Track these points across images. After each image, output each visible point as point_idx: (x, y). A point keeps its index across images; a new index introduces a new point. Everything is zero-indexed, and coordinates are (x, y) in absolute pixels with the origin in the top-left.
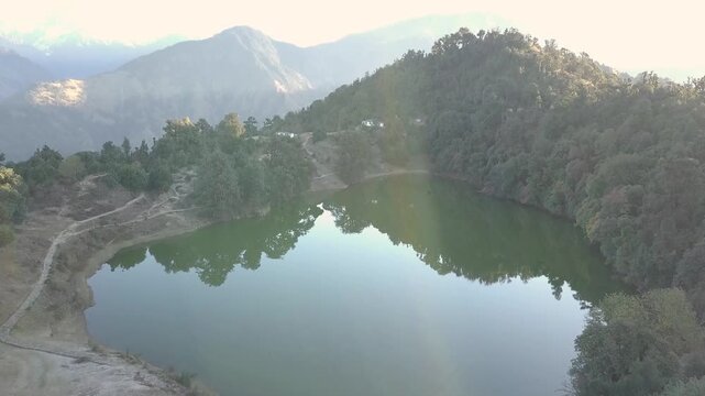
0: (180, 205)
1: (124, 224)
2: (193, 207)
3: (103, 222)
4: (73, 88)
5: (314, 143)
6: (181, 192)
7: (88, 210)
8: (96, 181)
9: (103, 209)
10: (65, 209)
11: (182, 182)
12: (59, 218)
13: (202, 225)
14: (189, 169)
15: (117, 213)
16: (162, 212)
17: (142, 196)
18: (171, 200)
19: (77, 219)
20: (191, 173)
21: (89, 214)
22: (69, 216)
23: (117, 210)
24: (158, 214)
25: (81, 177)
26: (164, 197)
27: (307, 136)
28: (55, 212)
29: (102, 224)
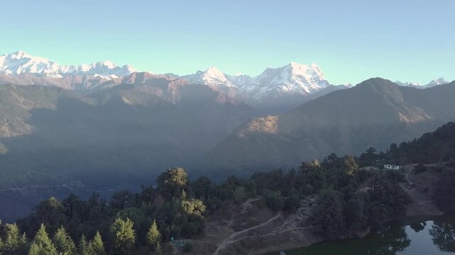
0: (302, 225)
1: (264, 236)
2: (311, 227)
3: (251, 233)
4: (270, 121)
5: (416, 174)
6: (305, 215)
7: (244, 224)
8: (252, 203)
9: (253, 224)
10: (231, 223)
11: (305, 207)
12: (227, 228)
13: (315, 241)
14: (312, 197)
15: (260, 228)
16: (289, 229)
17: (279, 215)
18: (297, 220)
19: (236, 231)
20: (313, 200)
21: (245, 227)
22: (232, 227)
23: (262, 225)
24: (286, 230)
25: (245, 200)
26: (293, 217)
27: (410, 167)
28: (225, 224)
29: (250, 234)
